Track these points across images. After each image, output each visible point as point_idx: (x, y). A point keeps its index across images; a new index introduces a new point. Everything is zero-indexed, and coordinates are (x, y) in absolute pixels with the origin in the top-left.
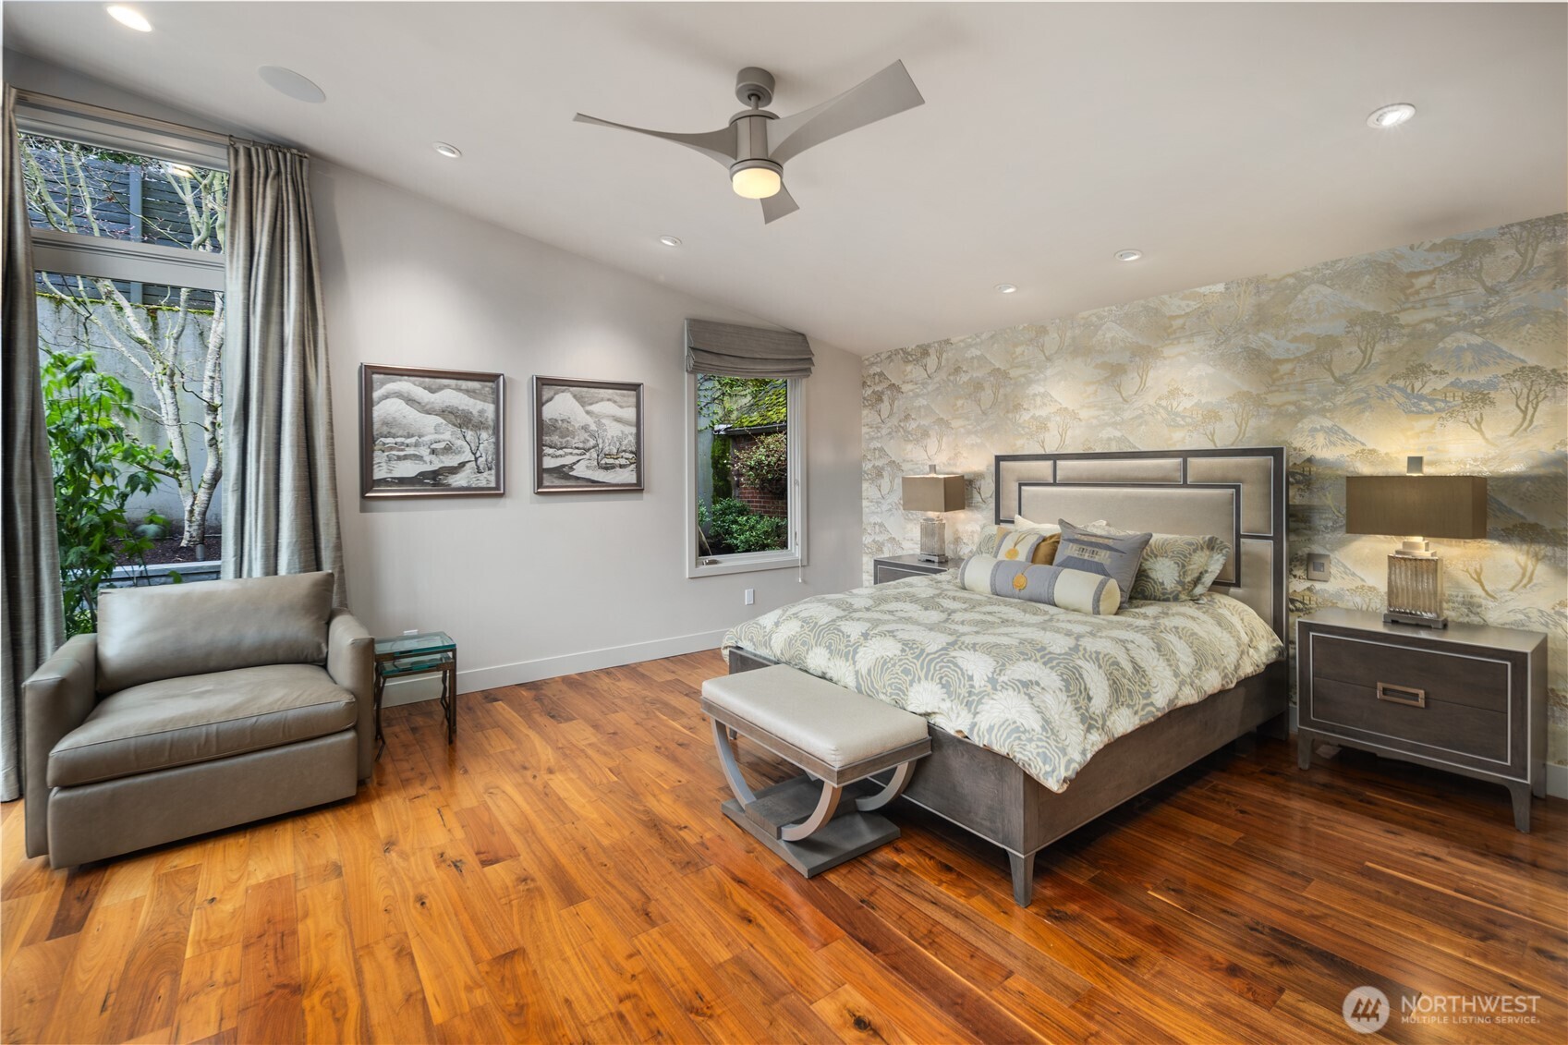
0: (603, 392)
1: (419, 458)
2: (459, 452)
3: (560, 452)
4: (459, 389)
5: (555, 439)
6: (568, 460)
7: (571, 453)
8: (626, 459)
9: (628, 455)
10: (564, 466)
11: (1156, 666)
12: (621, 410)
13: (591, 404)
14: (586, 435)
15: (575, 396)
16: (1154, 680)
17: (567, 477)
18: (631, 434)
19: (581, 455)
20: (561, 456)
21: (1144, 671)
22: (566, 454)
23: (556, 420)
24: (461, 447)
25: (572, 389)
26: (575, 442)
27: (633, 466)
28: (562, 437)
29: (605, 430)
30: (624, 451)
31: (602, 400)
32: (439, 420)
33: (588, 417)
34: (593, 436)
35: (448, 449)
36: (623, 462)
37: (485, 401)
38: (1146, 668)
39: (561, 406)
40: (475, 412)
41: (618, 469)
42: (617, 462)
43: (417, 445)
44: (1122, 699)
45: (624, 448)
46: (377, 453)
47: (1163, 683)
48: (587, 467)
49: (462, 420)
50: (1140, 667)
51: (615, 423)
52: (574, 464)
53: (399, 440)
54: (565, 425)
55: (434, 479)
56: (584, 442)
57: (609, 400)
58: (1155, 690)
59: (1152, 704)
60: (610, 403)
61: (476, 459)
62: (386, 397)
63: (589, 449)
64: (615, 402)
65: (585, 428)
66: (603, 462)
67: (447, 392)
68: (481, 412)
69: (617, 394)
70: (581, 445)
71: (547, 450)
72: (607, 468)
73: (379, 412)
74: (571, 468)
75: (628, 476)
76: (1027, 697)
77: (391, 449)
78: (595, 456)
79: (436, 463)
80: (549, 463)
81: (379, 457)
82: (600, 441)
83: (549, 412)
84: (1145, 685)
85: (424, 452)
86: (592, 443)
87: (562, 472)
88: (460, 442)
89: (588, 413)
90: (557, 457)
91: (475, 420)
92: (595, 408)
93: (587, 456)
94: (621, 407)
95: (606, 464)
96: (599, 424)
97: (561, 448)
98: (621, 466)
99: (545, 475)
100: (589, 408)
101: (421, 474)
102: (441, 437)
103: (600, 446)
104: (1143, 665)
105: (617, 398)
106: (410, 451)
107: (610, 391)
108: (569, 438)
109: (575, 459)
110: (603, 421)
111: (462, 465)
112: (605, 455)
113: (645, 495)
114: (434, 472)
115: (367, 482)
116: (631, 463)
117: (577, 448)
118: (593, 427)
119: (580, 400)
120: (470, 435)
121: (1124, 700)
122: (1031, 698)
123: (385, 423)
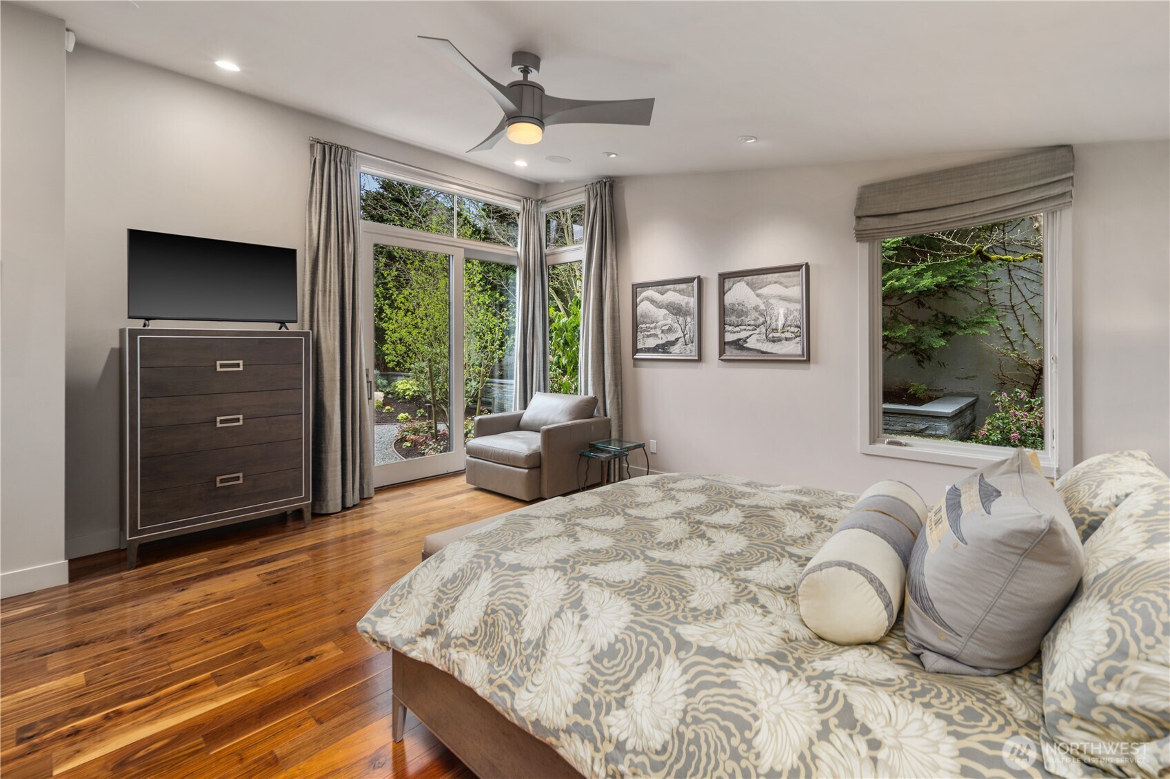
0: (770, 277)
1: (656, 335)
2: (675, 332)
3: (737, 329)
4: (675, 290)
5: (733, 319)
6: (743, 335)
7: (745, 330)
8: (792, 332)
9: (793, 329)
10: (739, 340)
11: (564, 667)
12: (786, 289)
13: (761, 288)
14: (756, 314)
15: (748, 284)
16: (542, 676)
17: (742, 348)
18: (796, 310)
19: (753, 330)
20: (738, 332)
21: (543, 654)
22: (741, 330)
23: (734, 304)
24: (677, 328)
25: (745, 278)
26: (749, 320)
27: (798, 339)
28: (739, 316)
29: (773, 309)
30: (790, 326)
31: (770, 283)
32: (665, 311)
33: (758, 299)
34: (762, 315)
35: (670, 330)
36: (788, 335)
37: (689, 296)
38: (549, 654)
39: (739, 293)
40: (684, 305)
41: (784, 342)
42: (783, 335)
43: (655, 328)
44: (489, 650)
45: (789, 323)
46: (639, 333)
47: (546, 691)
48: (757, 340)
49: (676, 310)
50: (544, 646)
51: (781, 302)
52: (747, 338)
53: (648, 325)
54: (740, 308)
55: (663, 349)
56: (755, 320)
57: (775, 283)
58: (531, 687)
59: (513, 695)
60: (777, 285)
61: (684, 336)
62: (642, 301)
63: (759, 326)
64: (781, 284)
65: (756, 308)
66: (771, 336)
67: (670, 292)
68: (687, 303)
69: (783, 277)
70: (752, 323)
71: (728, 328)
72: (774, 340)
73: (640, 309)
74: (745, 341)
75: (793, 348)
76: (557, 610)
77: (645, 331)
78: (764, 330)
79: (663, 339)
80: (729, 337)
81: (640, 336)
82: (768, 318)
83: (729, 298)
84: (529, 670)
85: (659, 332)
86: (761, 320)
87: (739, 345)
88: (676, 325)
89: (758, 295)
90: (734, 332)
91: (684, 310)
92: (764, 291)
93: (758, 331)
94: (786, 287)
95: (773, 337)
96: (767, 304)
97: (738, 326)
98: (787, 339)
99: (726, 347)
100: (759, 292)
101: (657, 346)
102: (667, 322)
103: (768, 322)
104: (550, 646)
105: (783, 280)
106: (652, 332)
107: (777, 275)
108: (743, 318)
109: (748, 333)
110: (771, 301)
111: (677, 340)
112: (773, 330)
113: (812, 366)
114: (663, 345)
115: (636, 350)
116: (797, 337)
117: (749, 325)
118: (762, 307)
119: (751, 286)
120: (681, 319)
121: (491, 654)
122: (558, 615)
123: (642, 316)
